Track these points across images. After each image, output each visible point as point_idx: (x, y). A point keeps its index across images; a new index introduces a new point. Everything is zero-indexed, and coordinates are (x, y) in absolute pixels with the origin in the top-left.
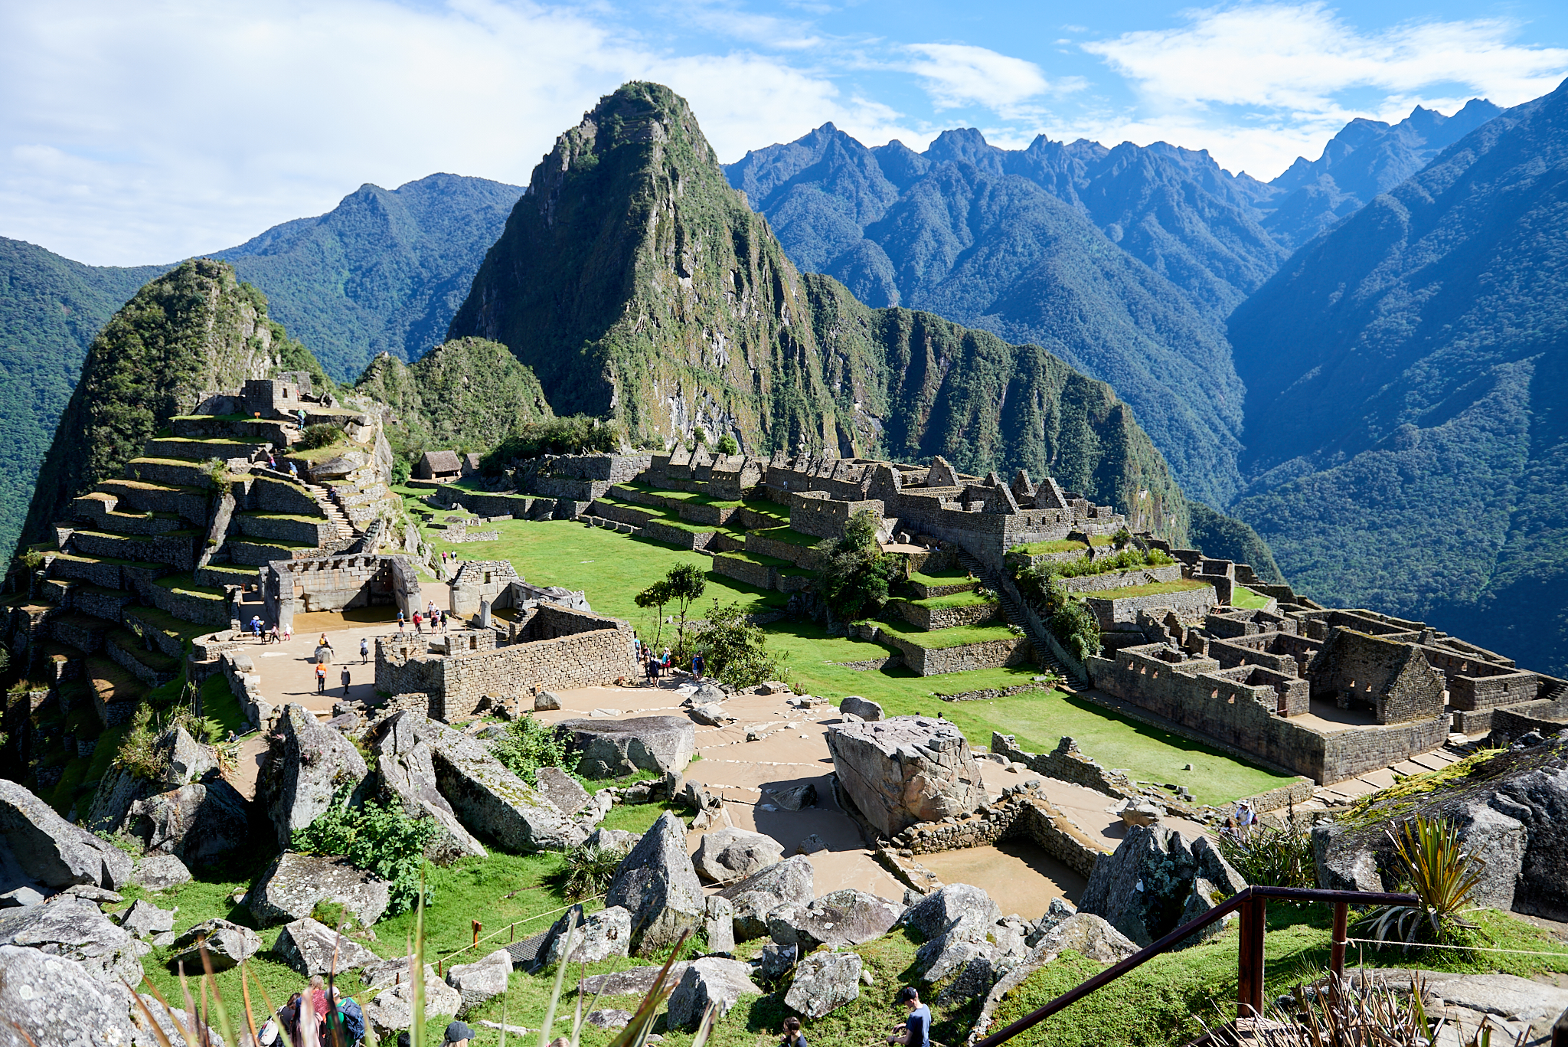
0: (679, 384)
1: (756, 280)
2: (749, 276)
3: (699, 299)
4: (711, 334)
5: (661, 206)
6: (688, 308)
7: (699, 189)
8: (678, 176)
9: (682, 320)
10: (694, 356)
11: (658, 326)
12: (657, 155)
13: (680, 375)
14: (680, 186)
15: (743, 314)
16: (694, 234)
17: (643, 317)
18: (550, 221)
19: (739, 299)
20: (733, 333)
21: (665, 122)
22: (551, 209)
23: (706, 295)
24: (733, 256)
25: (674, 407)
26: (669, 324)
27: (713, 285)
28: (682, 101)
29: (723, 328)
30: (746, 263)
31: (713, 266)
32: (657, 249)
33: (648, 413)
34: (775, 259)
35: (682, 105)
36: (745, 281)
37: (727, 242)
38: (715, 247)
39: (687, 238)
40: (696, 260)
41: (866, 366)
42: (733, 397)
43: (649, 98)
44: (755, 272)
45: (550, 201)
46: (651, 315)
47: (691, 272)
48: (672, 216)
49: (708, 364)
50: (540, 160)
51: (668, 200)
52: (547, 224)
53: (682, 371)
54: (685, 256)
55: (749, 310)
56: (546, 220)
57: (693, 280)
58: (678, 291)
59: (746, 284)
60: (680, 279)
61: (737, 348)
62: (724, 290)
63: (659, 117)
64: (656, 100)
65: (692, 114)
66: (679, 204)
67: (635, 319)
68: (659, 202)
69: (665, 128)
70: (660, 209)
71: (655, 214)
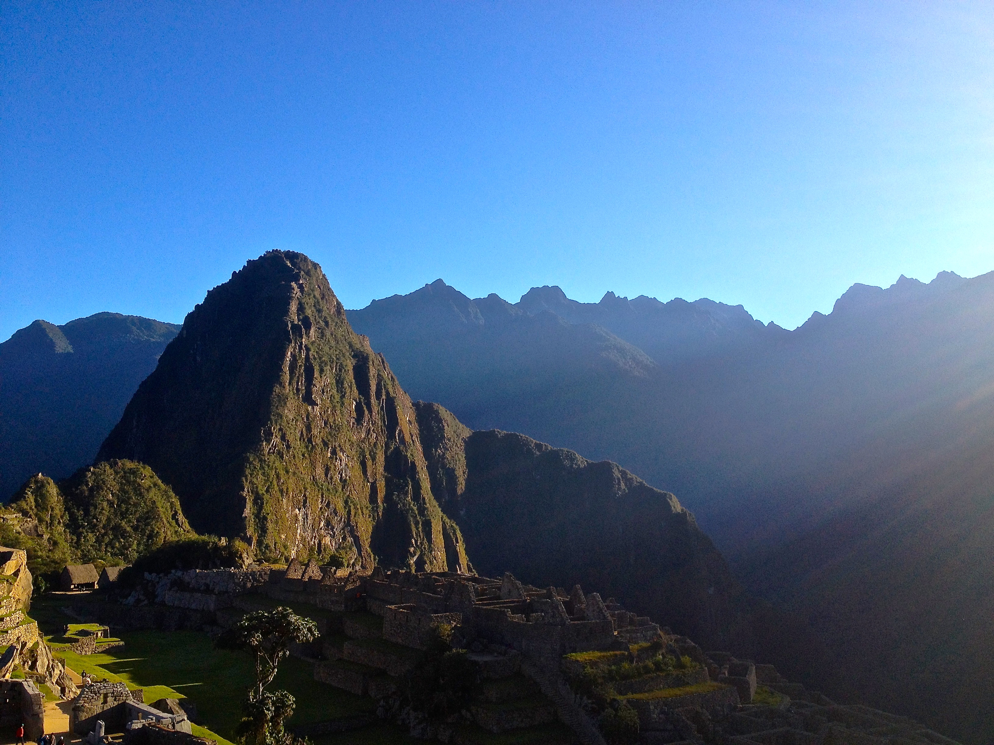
0: (305, 495)
1: (376, 409)
2: (368, 404)
3: (326, 424)
4: (334, 453)
5: (295, 348)
6: (315, 432)
8: (310, 324)
9: (310, 441)
10: (320, 471)
11: (288, 447)
12: (293, 307)
13: (306, 489)
14: (312, 332)
15: (363, 436)
16: (322, 371)
17: (276, 440)
18: (198, 359)
19: (360, 423)
20: (354, 451)
21: (301, 282)
23: (331, 420)
24: (355, 387)
25: (300, 518)
26: (298, 445)
27: (338, 412)
28: (316, 266)
29: (346, 448)
30: (366, 394)
31: (337, 397)
32: (290, 384)
33: (277, 523)
34: (391, 390)
35: (316, 269)
36: (365, 408)
37: (350, 377)
38: (339, 382)
39: (316, 374)
40: (323, 392)
42: (352, 507)
43: (288, 263)
44: (373, 400)
46: (283, 438)
47: (319, 401)
48: (304, 356)
49: (331, 478)
50: (193, 309)
51: (301, 343)
53: (308, 486)
54: (315, 389)
55: (368, 432)
56: (195, 357)
57: (321, 408)
58: (308, 419)
59: (366, 412)
60: (310, 408)
61: (357, 465)
62: (347, 416)
63: (296, 278)
64: (294, 264)
65: (324, 276)
66: (310, 346)
67: (268, 441)
68: (293, 345)
69: (301, 287)
70: (294, 350)
71: (289, 353)
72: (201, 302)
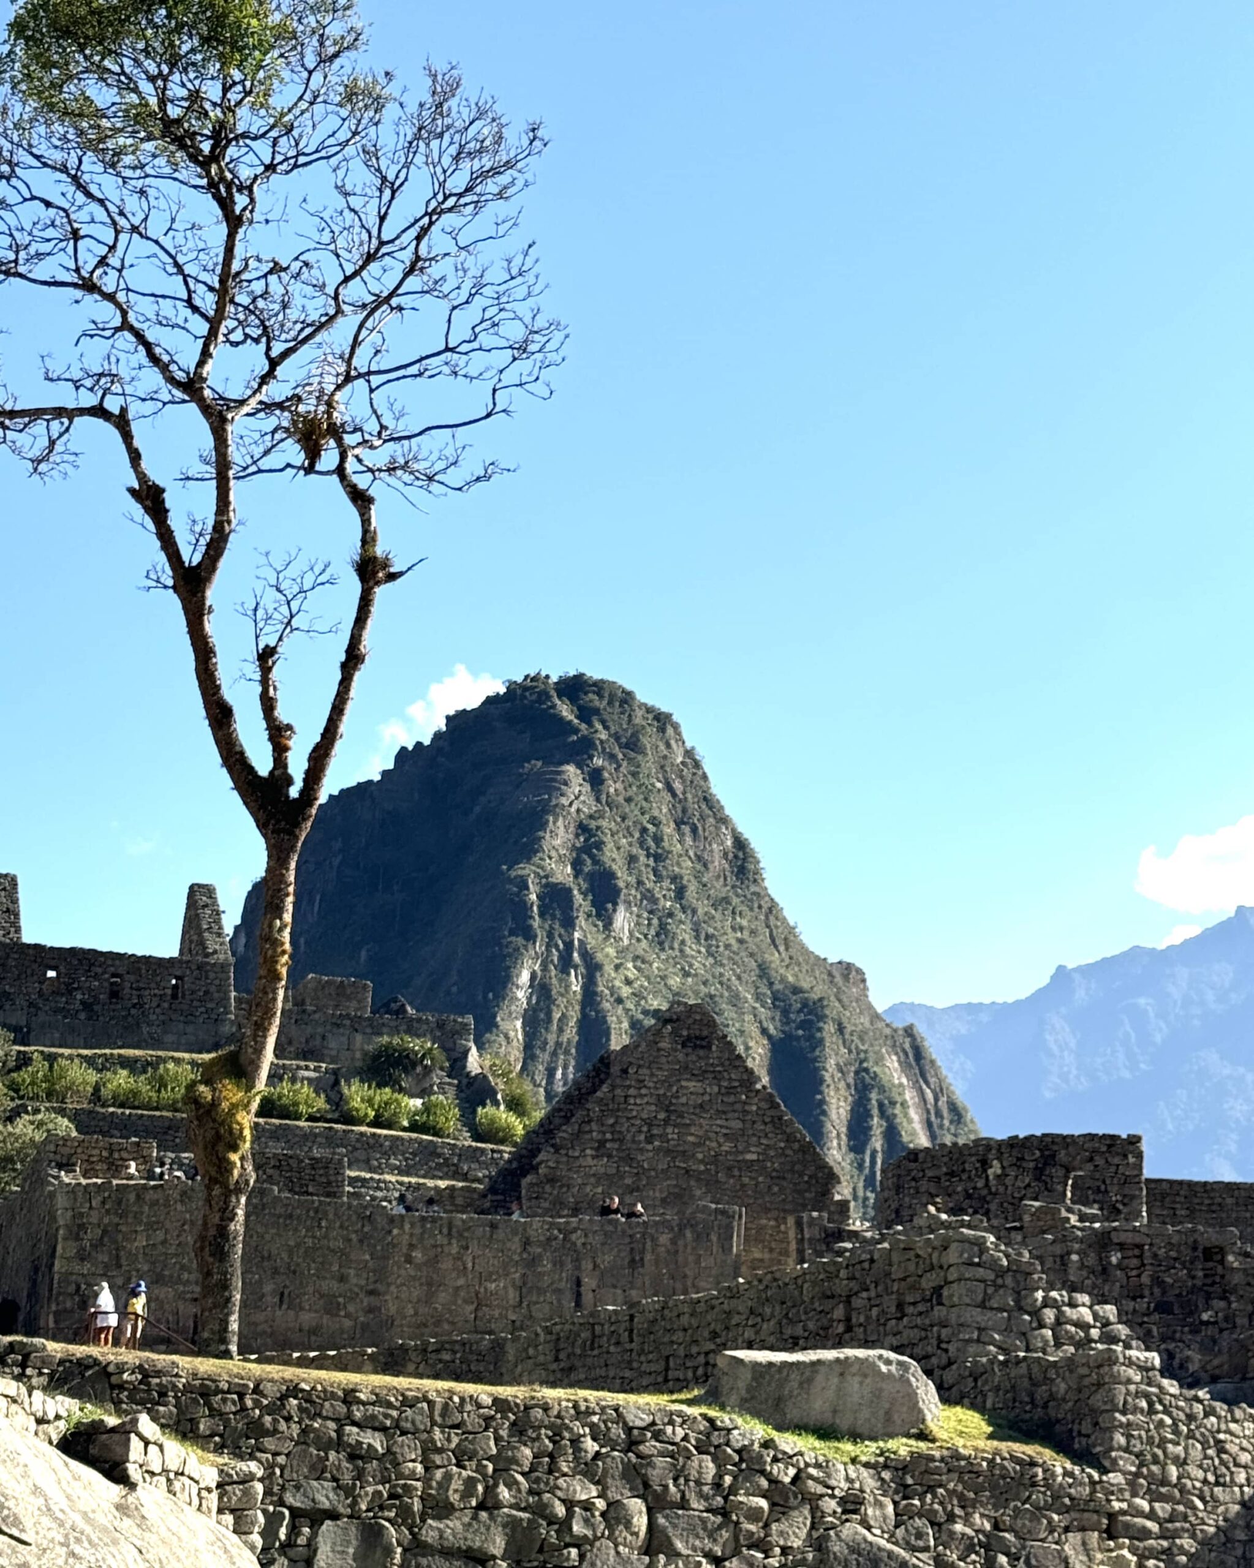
5: (545, 960)
7: (684, 931)
8: (617, 892)
12: (559, 837)
14: (622, 920)
21: (598, 762)
28: (662, 720)
35: (662, 730)
43: (565, 711)
48: (576, 987)
51: (569, 945)
63: (581, 751)
64: (583, 713)
65: (689, 753)
68: (539, 947)
69: (595, 779)
70: (544, 967)
71: (525, 977)
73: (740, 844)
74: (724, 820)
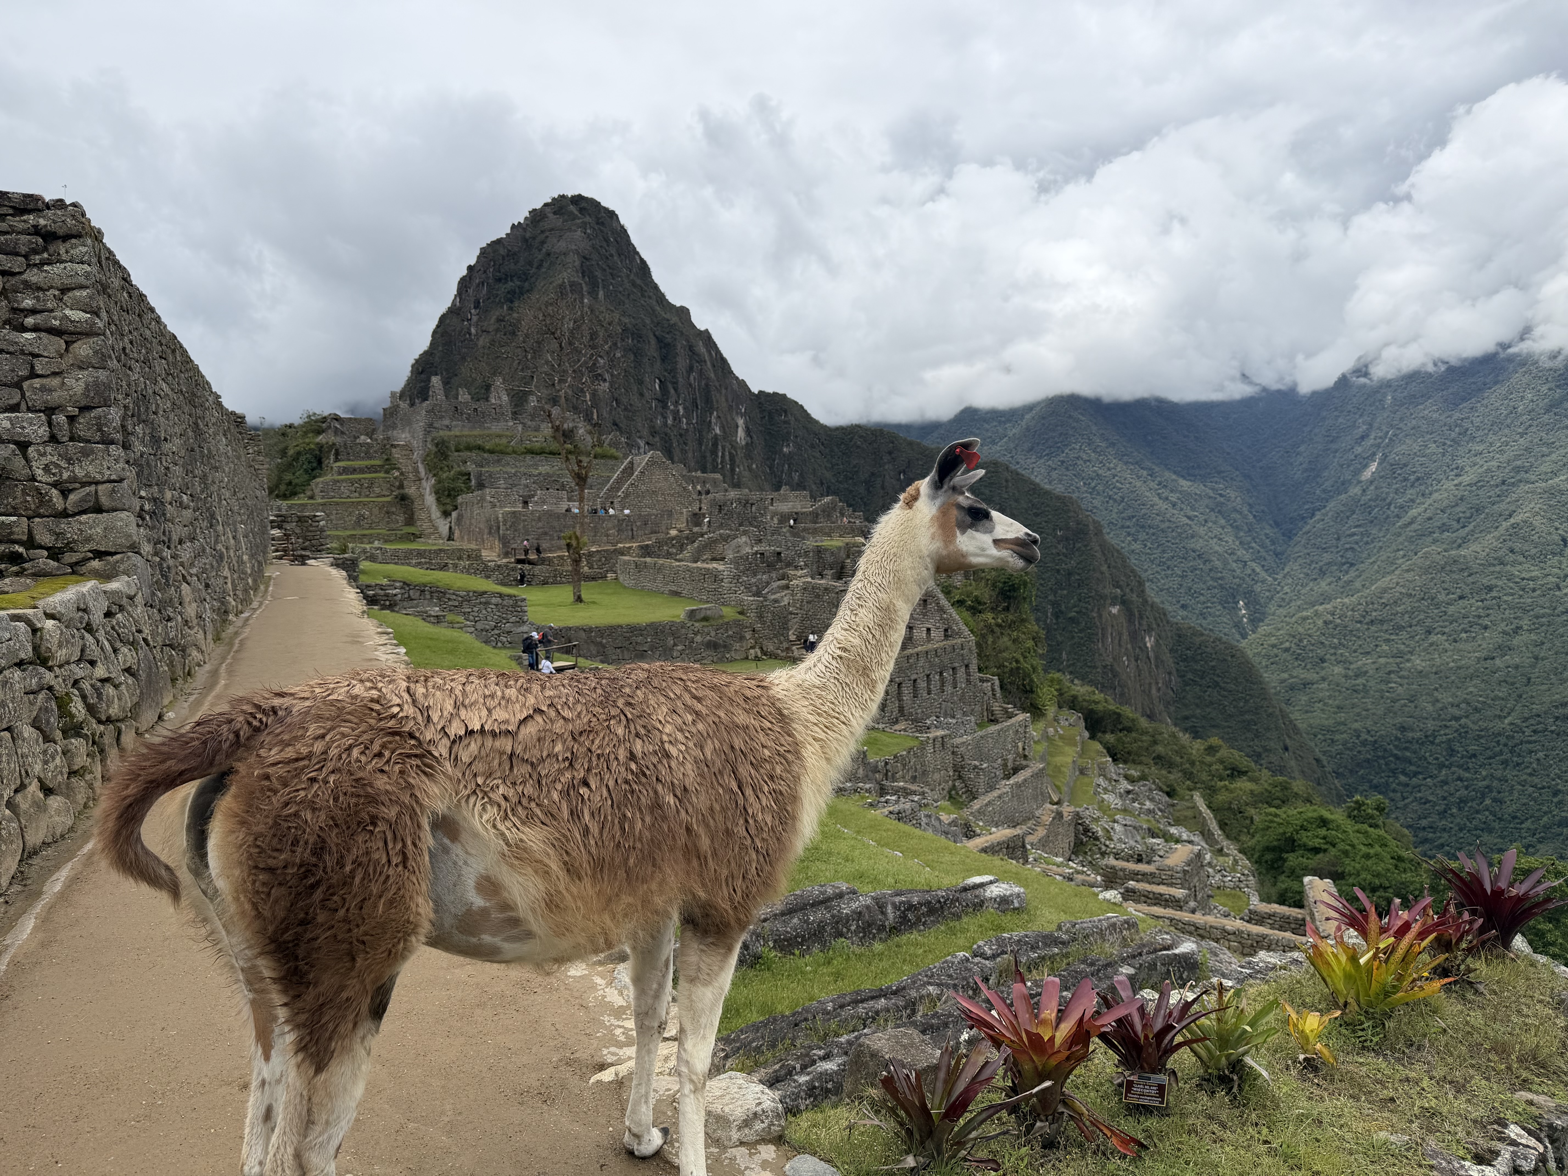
1: (684, 389)
2: (675, 384)
8: (599, 283)
14: (601, 294)
15: (670, 422)
18: (473, 331)
19: (665, 407)
20: (657, 439)
21: (589, 232)
22: (475, 318)
23: (625, 400)
24: (658, 364)
28: (612, 215)
29: (645, 432)
30: (673, 371)
31: (634, 372)
35: (612, 217)
36: (671, 388)
37: (652, 349)
41: (822, 484)
43: (574, 209)
44: (682, 379)
45: (473, 311)
47: (607, 376)
50: (464, 272)
52: (470, 334)
55: (675, 417)
56: (469, 329)
59: (672, 391)
62: (648, 394)
64: (582, 210)
65: (622, 227)
72: (473, 262)
73: (643, 262)
74: (638, 253)
